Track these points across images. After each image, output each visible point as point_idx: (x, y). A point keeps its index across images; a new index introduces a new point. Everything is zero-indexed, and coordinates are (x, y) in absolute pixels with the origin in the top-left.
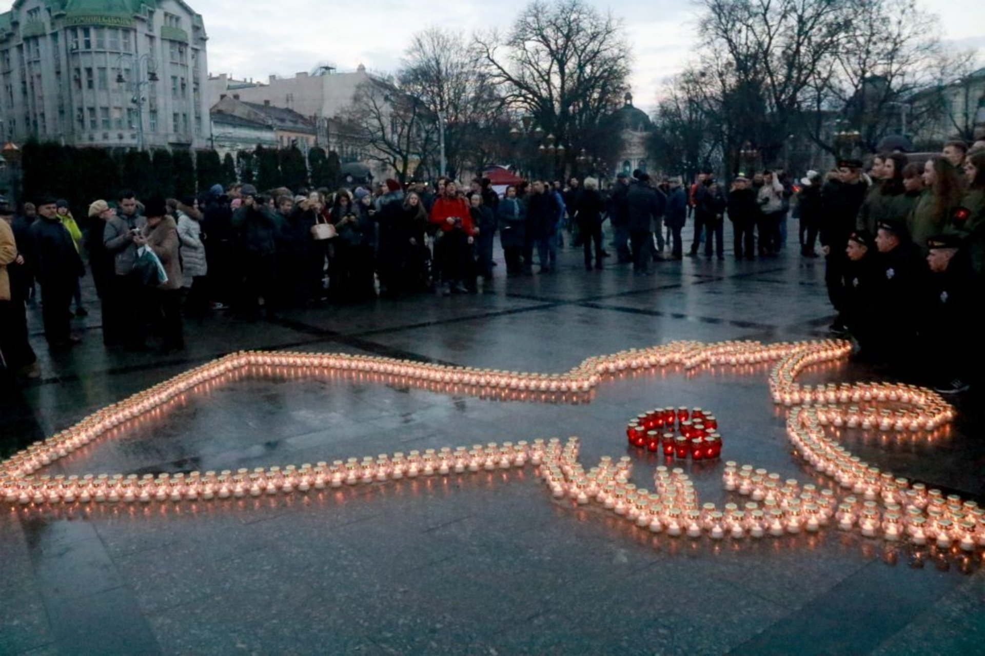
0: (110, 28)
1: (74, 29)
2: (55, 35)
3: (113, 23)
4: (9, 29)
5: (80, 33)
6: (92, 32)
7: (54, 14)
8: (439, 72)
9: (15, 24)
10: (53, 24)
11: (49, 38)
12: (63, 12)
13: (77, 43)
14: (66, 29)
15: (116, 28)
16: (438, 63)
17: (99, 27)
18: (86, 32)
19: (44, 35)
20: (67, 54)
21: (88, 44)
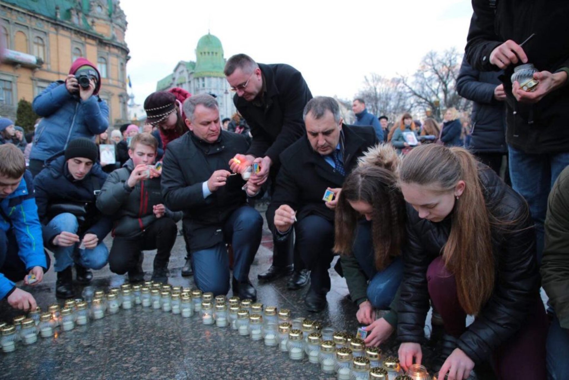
0: (214, 77)
1: (198, 79)
2: (190, 82)
3: (216, 74)
4: (171, 81)
5: (201, 80)
6: (206, 79)
7: (190, 72)
8: (376, 93)
9: (174, 79)
10: (189, 77)
11: (187, 84)
12: (193, 71)
13: (199, 85)
14: (194, 78)
15: (216, 77)
16: (375, 89)
17: (209, 77)
18: (203, 79)
19: (185, 83)
20: (194, 91)
21: (204, 85)
